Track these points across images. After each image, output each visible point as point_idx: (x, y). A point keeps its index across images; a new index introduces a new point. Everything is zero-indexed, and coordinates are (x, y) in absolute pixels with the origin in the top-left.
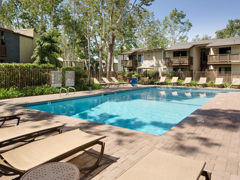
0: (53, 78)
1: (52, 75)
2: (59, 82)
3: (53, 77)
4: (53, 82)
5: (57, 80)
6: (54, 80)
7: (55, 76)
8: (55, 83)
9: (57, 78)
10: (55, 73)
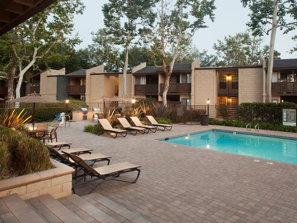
0: (285, 117)
1: (284, 113)
2: (292, 120)
3: (285, 115)
4: (285, 120)
5: (290, 118)
6: (287, 118)
7: (287, 115)
8: (287, 121)
9: (290, 117)
10: (287, 112)
